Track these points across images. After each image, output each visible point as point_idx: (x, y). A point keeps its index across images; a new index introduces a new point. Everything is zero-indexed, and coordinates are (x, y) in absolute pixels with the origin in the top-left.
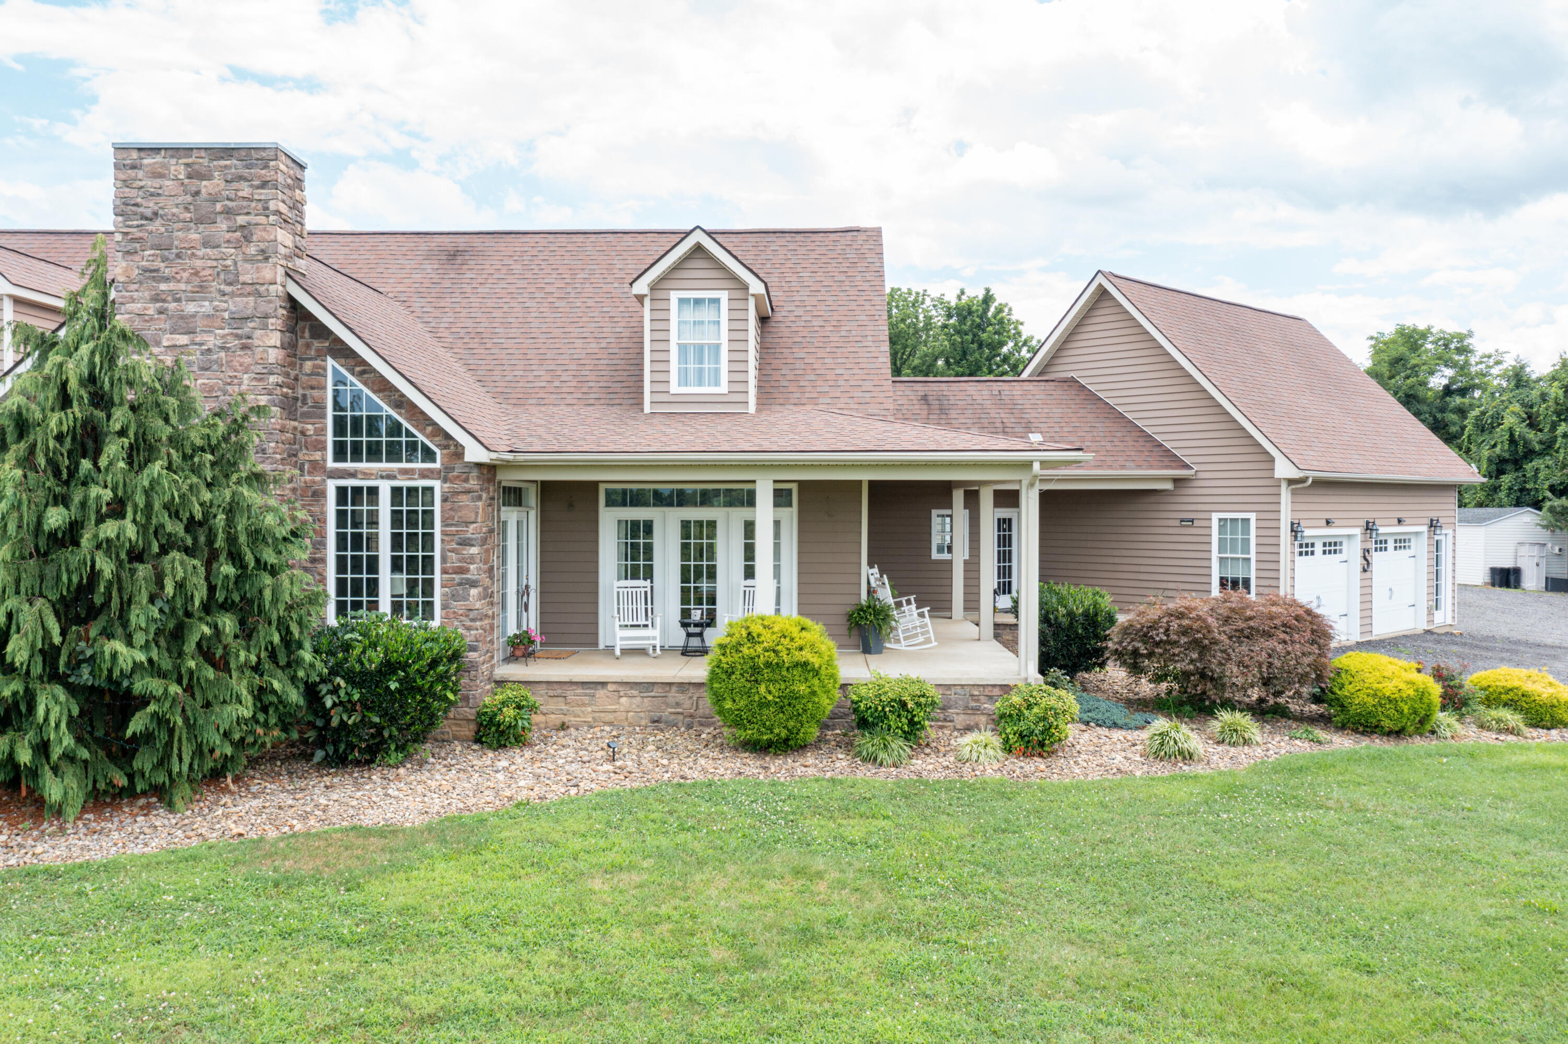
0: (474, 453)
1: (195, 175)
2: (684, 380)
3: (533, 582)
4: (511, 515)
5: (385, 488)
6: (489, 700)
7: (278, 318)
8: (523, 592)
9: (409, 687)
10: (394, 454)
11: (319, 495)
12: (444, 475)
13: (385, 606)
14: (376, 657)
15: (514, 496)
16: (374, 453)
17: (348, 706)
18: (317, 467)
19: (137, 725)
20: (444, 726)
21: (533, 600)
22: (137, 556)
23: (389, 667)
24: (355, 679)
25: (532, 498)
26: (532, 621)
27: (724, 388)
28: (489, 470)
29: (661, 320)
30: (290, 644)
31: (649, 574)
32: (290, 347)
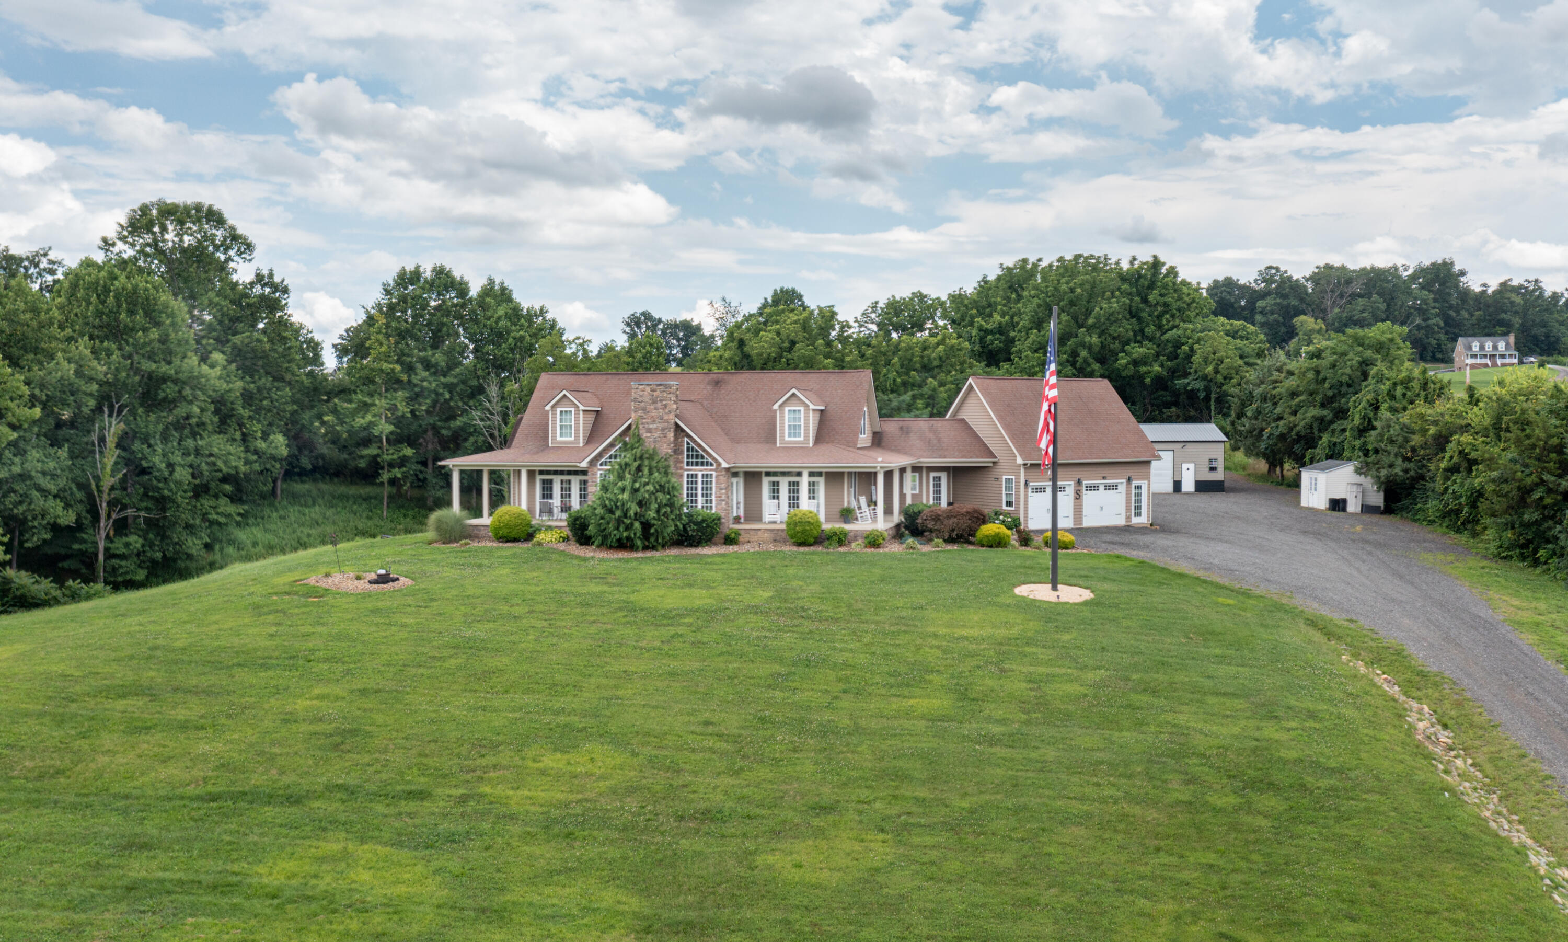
0: (724, 465)
1: (653, 390)
2: (790, 435)
3: (742, 499)
4: (734, 480)
5: (700, 474)
6: (727, 531)
7: (673, 426)
8: (738, 503)
9: (708, 526)
10: (702, 464)
11: (682, 476)
12: (716, 470)
13: (700, 506)
14: (700, 518)
15: (735, 474)
16: (697, 464)
17: (693, 530)
18: (682, 468)
19: (652, 530)
20: (715, 539)
21: (742, 506)
22: (653, 493)
23: (703, 521)
24: (696, 523)
25: (741, 475)
26: (742, 513)
27: (802, 439)
28: (728, 469)
29: (782, 417)
30: (680, 515)
31: (778, 498)
32: (675, 435)
